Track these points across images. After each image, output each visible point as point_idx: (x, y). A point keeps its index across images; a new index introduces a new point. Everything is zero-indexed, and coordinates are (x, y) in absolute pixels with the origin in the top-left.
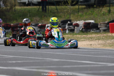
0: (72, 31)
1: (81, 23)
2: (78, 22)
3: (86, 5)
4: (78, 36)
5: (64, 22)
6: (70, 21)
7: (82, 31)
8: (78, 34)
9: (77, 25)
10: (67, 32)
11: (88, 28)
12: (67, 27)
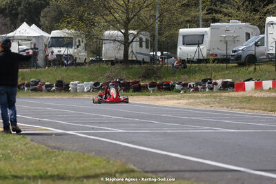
0: (211, 89)
1: (219, 82)
2: (217, 81)
3: (238, 63)
4: (216, 94)
5: (205, 81)
6: (210, 79)
7: (220, 89)
8: (217, 92)
9: (216, 84)
10: (207, 90)
11: (226, 86)
12: (207, 85)
